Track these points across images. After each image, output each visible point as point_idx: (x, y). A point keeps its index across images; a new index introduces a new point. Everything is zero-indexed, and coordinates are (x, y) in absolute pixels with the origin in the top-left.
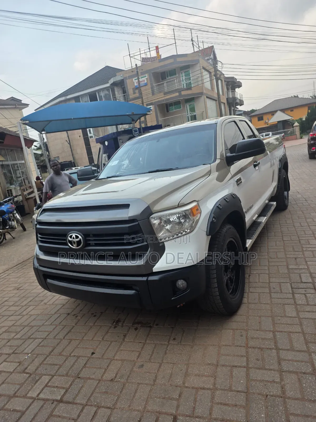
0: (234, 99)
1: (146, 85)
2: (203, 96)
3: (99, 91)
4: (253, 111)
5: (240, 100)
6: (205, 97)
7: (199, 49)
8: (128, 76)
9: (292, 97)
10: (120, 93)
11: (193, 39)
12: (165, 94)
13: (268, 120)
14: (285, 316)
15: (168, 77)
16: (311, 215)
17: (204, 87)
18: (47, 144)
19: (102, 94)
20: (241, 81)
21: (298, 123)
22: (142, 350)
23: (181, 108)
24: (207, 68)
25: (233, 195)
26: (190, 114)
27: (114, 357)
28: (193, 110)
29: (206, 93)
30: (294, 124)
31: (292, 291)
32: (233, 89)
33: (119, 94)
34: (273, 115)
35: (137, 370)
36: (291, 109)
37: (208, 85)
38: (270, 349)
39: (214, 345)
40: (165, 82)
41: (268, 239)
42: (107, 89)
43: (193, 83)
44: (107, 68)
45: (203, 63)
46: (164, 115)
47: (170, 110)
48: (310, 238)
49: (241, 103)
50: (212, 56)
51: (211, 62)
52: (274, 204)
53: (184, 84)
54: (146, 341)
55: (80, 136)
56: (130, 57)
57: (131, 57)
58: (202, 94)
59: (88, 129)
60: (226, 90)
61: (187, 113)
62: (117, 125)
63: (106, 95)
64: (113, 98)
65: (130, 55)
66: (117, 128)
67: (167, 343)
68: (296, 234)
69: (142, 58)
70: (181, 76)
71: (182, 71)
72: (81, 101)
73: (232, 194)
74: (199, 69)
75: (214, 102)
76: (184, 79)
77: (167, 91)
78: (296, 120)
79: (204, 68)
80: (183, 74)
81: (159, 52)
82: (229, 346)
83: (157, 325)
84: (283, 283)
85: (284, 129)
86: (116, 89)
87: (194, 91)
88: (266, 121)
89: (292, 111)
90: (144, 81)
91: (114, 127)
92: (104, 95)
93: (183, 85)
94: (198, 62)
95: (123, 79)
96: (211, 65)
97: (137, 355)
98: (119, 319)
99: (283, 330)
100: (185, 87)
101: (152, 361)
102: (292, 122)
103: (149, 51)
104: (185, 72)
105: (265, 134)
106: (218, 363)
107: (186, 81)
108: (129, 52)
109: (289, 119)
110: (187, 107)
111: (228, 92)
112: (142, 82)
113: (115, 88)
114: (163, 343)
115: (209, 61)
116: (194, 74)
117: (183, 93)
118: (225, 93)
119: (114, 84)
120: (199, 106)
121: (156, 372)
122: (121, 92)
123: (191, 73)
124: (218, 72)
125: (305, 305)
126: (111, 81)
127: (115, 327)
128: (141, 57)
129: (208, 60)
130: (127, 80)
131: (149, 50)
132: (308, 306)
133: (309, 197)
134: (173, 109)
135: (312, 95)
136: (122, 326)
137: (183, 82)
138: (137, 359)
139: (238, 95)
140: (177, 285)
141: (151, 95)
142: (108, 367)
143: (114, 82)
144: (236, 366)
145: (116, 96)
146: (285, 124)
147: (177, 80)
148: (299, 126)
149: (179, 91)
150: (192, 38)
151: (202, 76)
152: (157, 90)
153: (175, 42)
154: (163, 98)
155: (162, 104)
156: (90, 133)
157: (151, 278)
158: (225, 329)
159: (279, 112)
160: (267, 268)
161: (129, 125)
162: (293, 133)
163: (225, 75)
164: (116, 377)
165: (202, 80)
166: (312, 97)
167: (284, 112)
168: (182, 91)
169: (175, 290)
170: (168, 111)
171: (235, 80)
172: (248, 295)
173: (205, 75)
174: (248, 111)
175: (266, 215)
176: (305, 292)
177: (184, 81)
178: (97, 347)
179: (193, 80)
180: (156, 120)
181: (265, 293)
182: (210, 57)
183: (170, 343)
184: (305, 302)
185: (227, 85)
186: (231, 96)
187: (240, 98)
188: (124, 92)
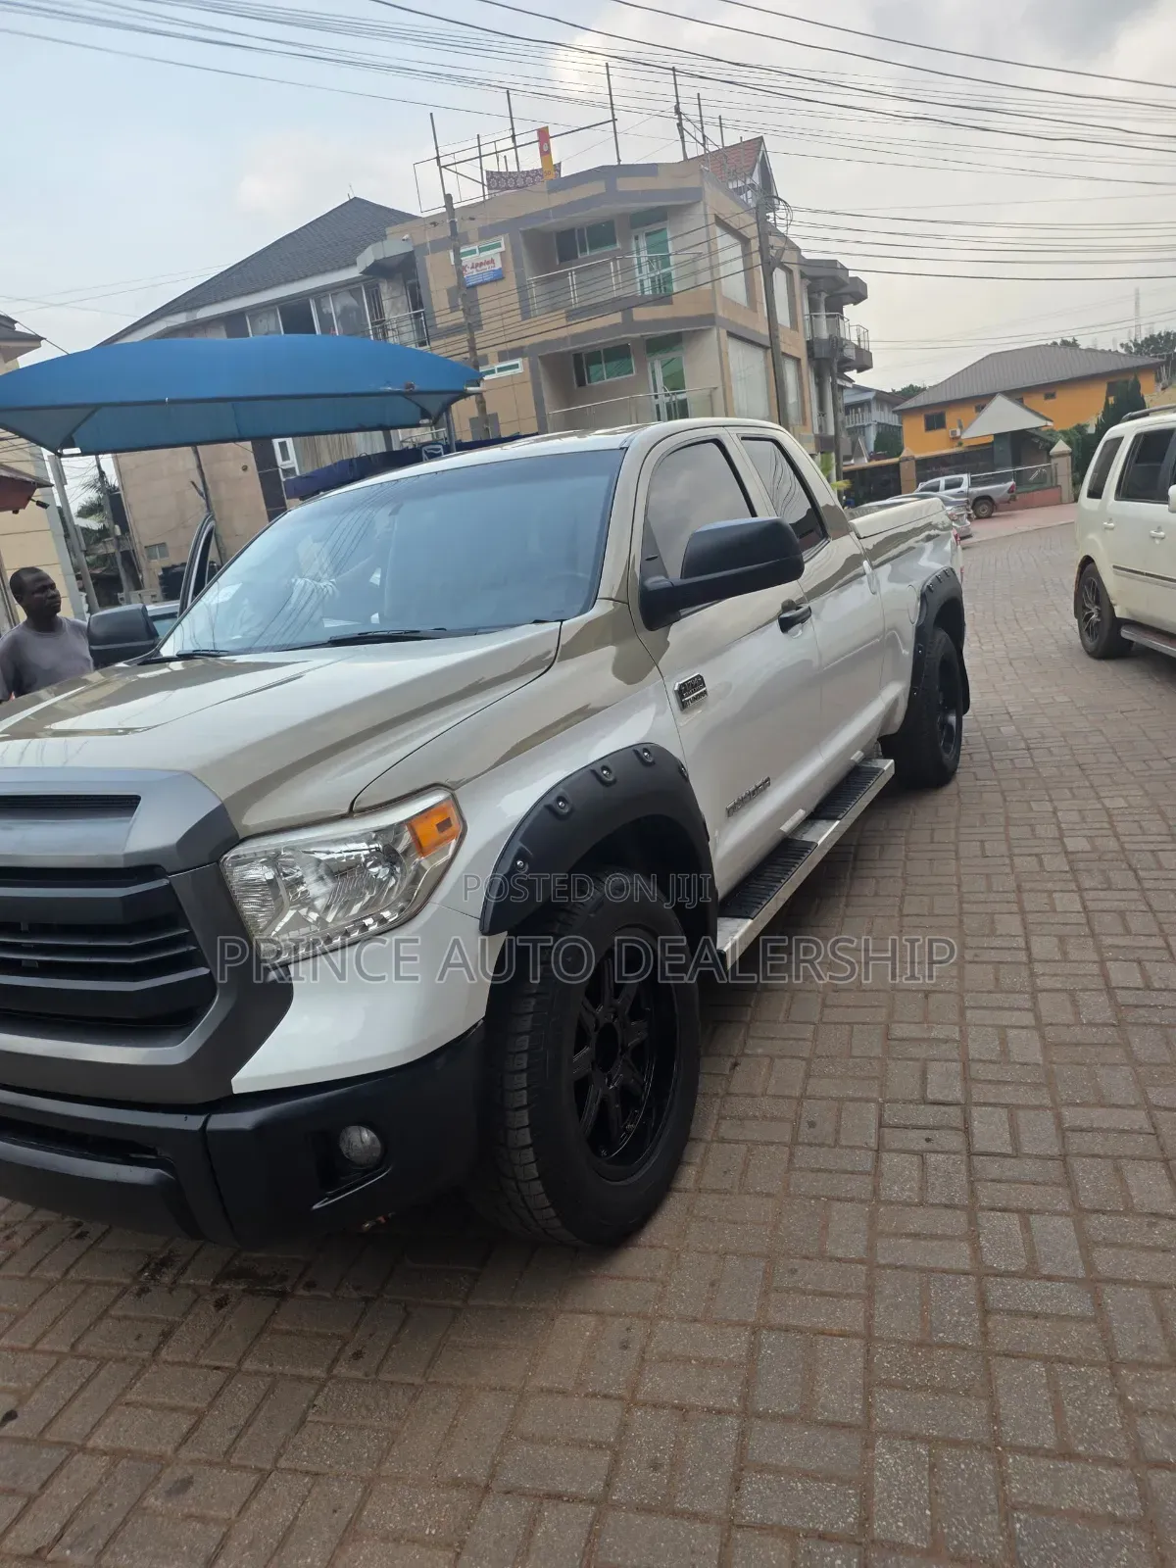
0: (837, 343)
1: (498, 277)
2: (715, 332)
3: (320, 294)
4: (911, 392)
5: (858, 349)
6: (723, 333)
7: (703, 145)
8: (432, 242)
9: (1055, 344)
10: (399, 305)
11: (683, 108)
12: (573, 315)
13: (961, 427)
14: (823, 1256)
15: (584, 250)
16: (1031, 810)
17: (718, 297)
18: (119, 495)
19: (332, 307)
20: (863, 276)
21: (1069, 443)
22: (211, 1405)
23: (631, 372)
24: (734, 223)
25: (645, 750)
26: (668, 395)
27: (88, 1437)
28: (676, 382)
29: (726, 316)
30: (1053, 445)
31: (880, 1138)
32: (835, 309)
33: (398, 310)
34: (980, 409)
35: (159, 1503)
36: (1049, 390)
37: (734, 287)
38: (719, 1412)
39: (503, 1389)
40: (571, 271)
41: (847, 906)
42: (352, 287)
43: (679, 279)
44: (356, 205)
45: (715, 200)
46: (566, 397)
47: (592, 378)
48: (998, 907)
49: (864, 363)
50: (756, 178)
51: (750, 201)
52: (885, 768)
53: (644, 280)
54: (240, 1362)
55: (245, 469)
56: (441, 167)
57: (444, 167)
58: (710, 320)
59: (276, 442)
60: (806, 310)
61: (656, 391)
62: (386, 428)
63: (344, 315)
64: (372, 324)
65: (438, 158)
66: (388, 440)
67: (324, 1375)
68: (955, 889)
69: (487, 172)
70: (634, 249)
71: (635, 232)
72: (250, 331)
73: (639, 749)
74: (704, 225)
75: (759, 354)
76: (643, 260)
77: (577, 306)
78: (1064, 433)
79: (720, 222)
80: (643, 243)
81: (548, 152)
82: (563, 1392)
83: (310, 1285)
84: (853, 1100)
85: (1017, 462)
86: (385, 288)
87: (683, 308)
88: (954, 432)
89: (1050, 396)
90: (492, 261)
91: (378, 435)
92: (339, 310)
93: (642, 285)
94: (697, 194)
95: (412, 252)
96: (748, 210)
97: (185, 1428)
98: (171, 1251)
99: (794, 1322)
100: (648, 292)
101: (234, 1461)
102: (1049, 438)
103: (512, 145)
104: (647, 235)
105: (946, 481)
106: (492, 1476)
107: (651, 269)
108: (437, 148)
109: (1037, 428)
110: (653, 372)
111: (816, 316)
112: (483, 267)
113: (381, 285)
114: (305, 1372)
115: (743, 197)
116: (682, 242)
117: (641, 314)
118: (804, 320)
119: (379, 271)
120: (700, 367)
121: (233, 1517)
122: (404, 300)
123: (672, 239)
124: (772, 240)
125: (909, 1205)
126: (368, 258)
127: (143, 1291)
128: (481, 168)
129: (739, 191)
130: (427, 257)
131: (514, 141)
132: (921, 1210)
133: (1043, 737)
134: (602, 376)
135: (1125, 341)
136: (173, 1287)
137: (640, 272)
138: (176, 1450)
139: (853, 329)
140: (344, 1148)
141: (519, 318)
142: (44, 1486)
143: (375, 261)
144: (559, 1497)
145: (386, 315)
146: (1023, 445)
147: (615, 266)
148: (1071, 454)
149: (625, 305)
150: (678, 103)
151: (712, 253)
152: (540, 299)
153: (613, 115)
154: (563, 333)
155: (562, 354)
156: (285, 457)
157: (220, 1122)
158: (571, 1312)
159: (1000, 401)
160: (809, 1035)
161: (434, 431)
162: (1046, 482)
163: (803, 254)
164: (58, 1539)
165: (711, 268)
166: (1126, 347)
167: (1020, 402)
168: (636, 306)
169: (333, 1168)
170: (581, 383)
171: (841, 274)
172: (707, 1151)
173: (723, 249)
174: (894, 391)
175: (840, 816)
176: (925, 1145)
177: (645, 269)
178: (37, 1385)
179: (678, 265)
180: (534, 414)
181: (772, 1143)
182: (748, 182)
183: (335, 1372)
184: (911, 1189)
185: (812, 291)
186: (824, 334)
187: (859, 341)
188: (417, 302)
